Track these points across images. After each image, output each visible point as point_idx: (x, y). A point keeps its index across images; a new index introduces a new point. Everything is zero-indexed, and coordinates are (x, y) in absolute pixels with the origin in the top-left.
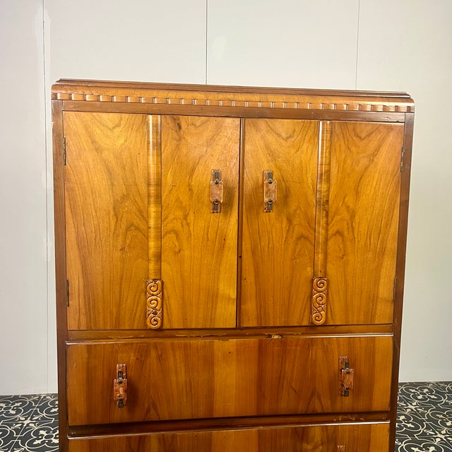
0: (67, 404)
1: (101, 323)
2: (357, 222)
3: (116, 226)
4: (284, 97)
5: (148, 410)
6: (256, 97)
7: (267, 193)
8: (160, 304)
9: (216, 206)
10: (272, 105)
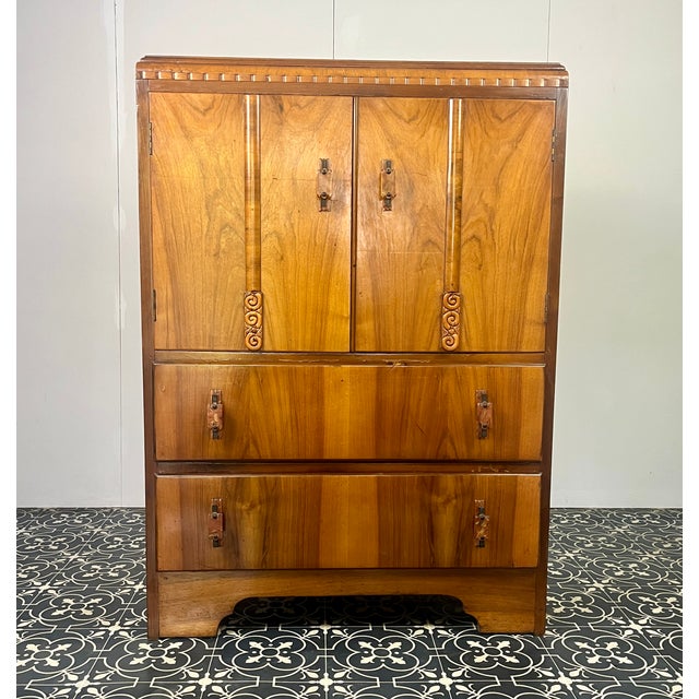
0: (154, 434)
1: (193, 342)
2: (498, 223)
3: (208, 227)
4: (406, 71)
5: (248, 447)
6: (373, 72)
7: (384, 185)
8: (259, 321)
9: (324, 199)
10: (392, 81)
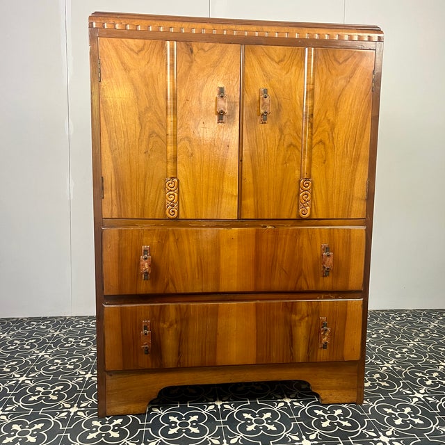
0: (102, 277)
1: (130, 212)
2: (336, 132)
3: (140, 133)
4: (277, 28)
5: (168, 284)
6: (254, 28)
7: (263, 106)
8: (176, 197)
9: (221, 115)
10: (266, 35)
